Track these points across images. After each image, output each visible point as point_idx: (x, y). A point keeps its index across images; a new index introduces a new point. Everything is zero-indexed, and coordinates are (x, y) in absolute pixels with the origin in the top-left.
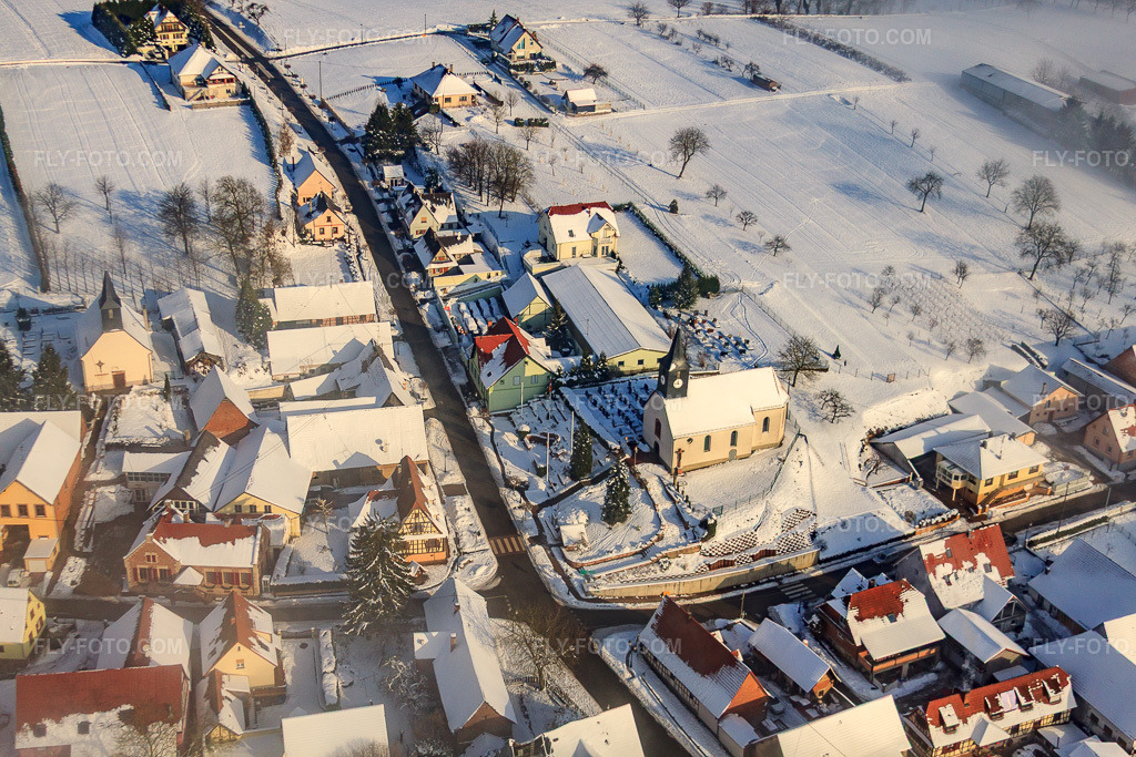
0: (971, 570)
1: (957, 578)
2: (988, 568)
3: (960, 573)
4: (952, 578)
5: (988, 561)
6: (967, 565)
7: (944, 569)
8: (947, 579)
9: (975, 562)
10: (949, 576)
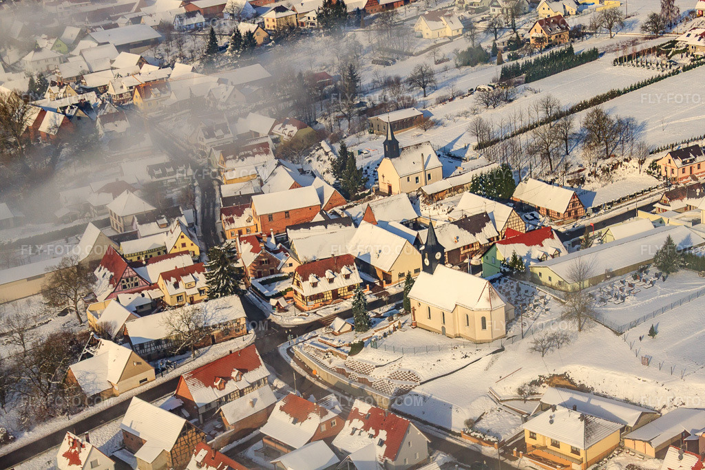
0: (371, 436)
1: (360, 434)
2: (381, 443)
3: (364, 433)
4: (357, 432)
5: (385, 438)
6: (372, 431)
7: (358, 424)
8: (354, 430)
9: (377, 433)
10: (356, 429)
